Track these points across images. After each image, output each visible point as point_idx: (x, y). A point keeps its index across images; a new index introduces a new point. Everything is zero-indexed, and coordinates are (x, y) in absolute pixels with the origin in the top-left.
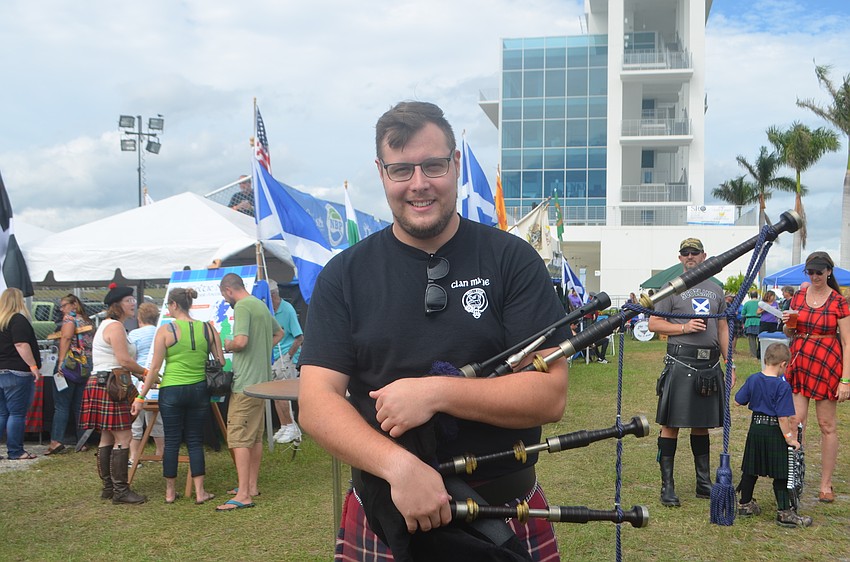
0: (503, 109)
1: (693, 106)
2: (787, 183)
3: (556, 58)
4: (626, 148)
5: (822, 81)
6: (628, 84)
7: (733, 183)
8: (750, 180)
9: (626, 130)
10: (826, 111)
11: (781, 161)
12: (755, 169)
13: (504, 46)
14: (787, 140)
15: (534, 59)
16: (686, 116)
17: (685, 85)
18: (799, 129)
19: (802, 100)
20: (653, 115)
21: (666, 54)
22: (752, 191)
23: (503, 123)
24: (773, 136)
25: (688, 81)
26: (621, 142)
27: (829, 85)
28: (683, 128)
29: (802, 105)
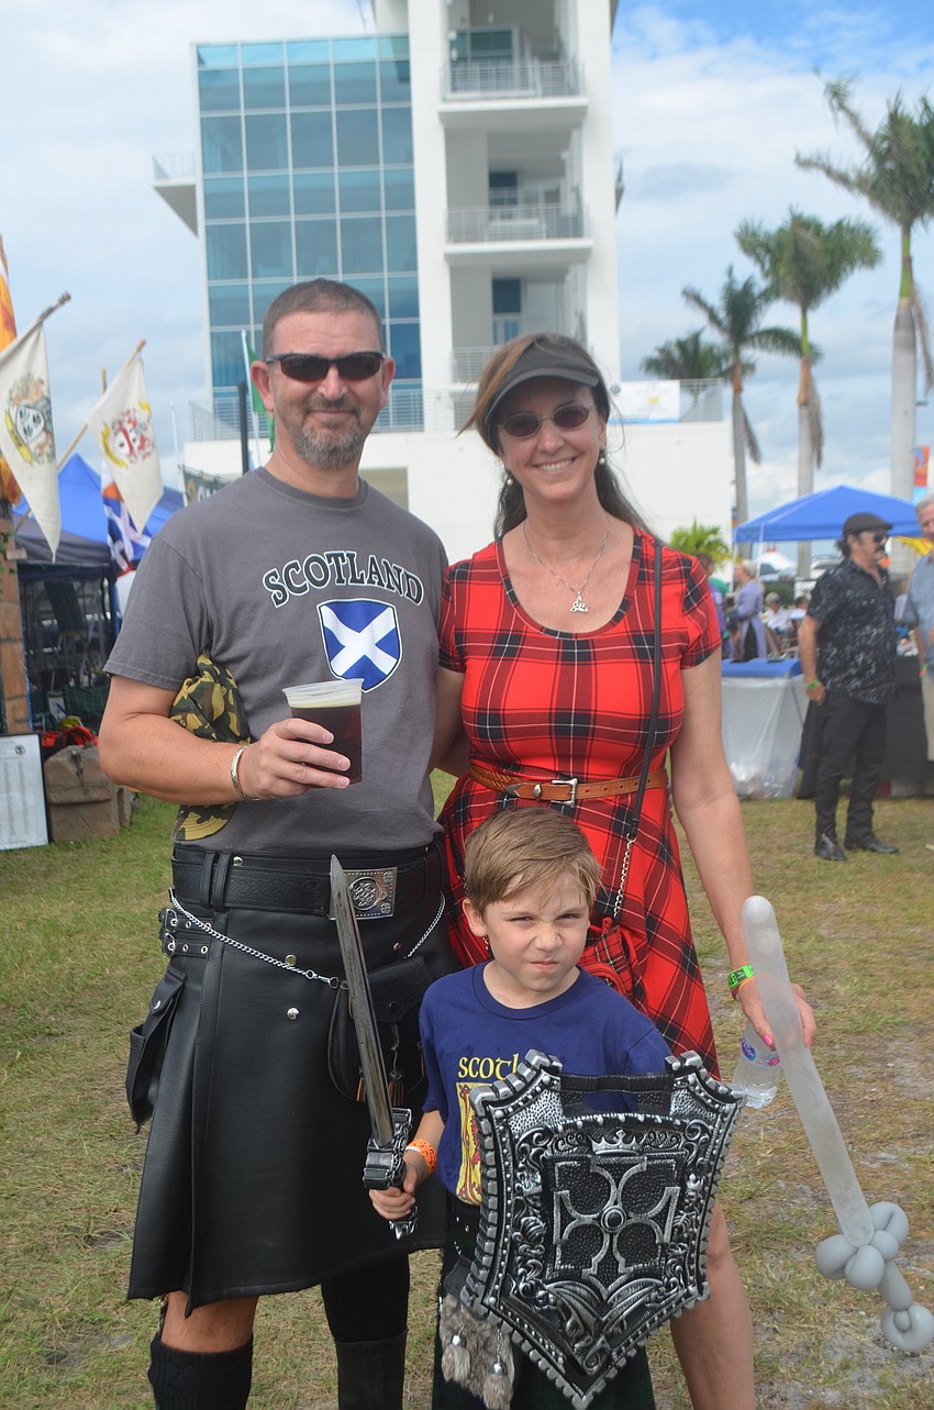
0: (207, 197)
1: (592, 179)
2: (783, 340)
3: (310, 85)
4: (459, 269)
5: (841, 115)
6: (456, 131)
7: (681, 345)
8: (714, 338)
9: (456, 233)
10: (853, 176)
11: (770, 295)
12: (722, 315)
13: (201, 61)
14: (780, 246)
15: (264, 87)
16: (579, 199)
17: (575, 134)
18: (801, 224)
19: (805, 155)
20: (513, 202)
21: (534, 68)
22: (717, 361)
23: (207, 228)
24: (751, 242)
25: (578, 126)
26: (449, 257)
27: (855, 120)
28: (573, 225)
29: (804, 163)
